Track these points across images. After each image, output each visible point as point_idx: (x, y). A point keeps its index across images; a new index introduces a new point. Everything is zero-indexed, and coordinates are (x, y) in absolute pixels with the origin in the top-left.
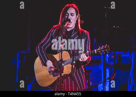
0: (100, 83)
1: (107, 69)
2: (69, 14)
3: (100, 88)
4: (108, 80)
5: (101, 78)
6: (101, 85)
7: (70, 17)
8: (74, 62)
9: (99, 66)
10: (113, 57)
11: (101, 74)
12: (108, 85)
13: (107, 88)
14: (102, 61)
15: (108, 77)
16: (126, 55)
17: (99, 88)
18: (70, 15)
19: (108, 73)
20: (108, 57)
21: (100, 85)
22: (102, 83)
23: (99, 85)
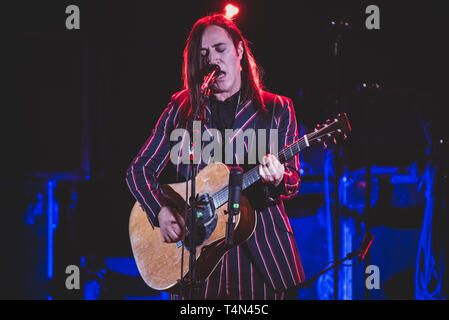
0: (324, 273)
1: (345, 226)
2: (208, 51)
3: (324, 287)
4: (350, 262)
5: (327, 255)
6: (327, 277)
7: (215, 57)
8: (236, 206)
9: (320, 216)
10: (364, 184)
11: (327, 243)
12: (350, 278)
13: (345, 287)
14: (328, 200)
15: (350, 251)
16: (406, 179)
17: (320, 289)
18: (212, 50)
19: (350, 237)
20: (346, 185)
21: (324, 277)
22: (330, 272)
23: (321, 279)
